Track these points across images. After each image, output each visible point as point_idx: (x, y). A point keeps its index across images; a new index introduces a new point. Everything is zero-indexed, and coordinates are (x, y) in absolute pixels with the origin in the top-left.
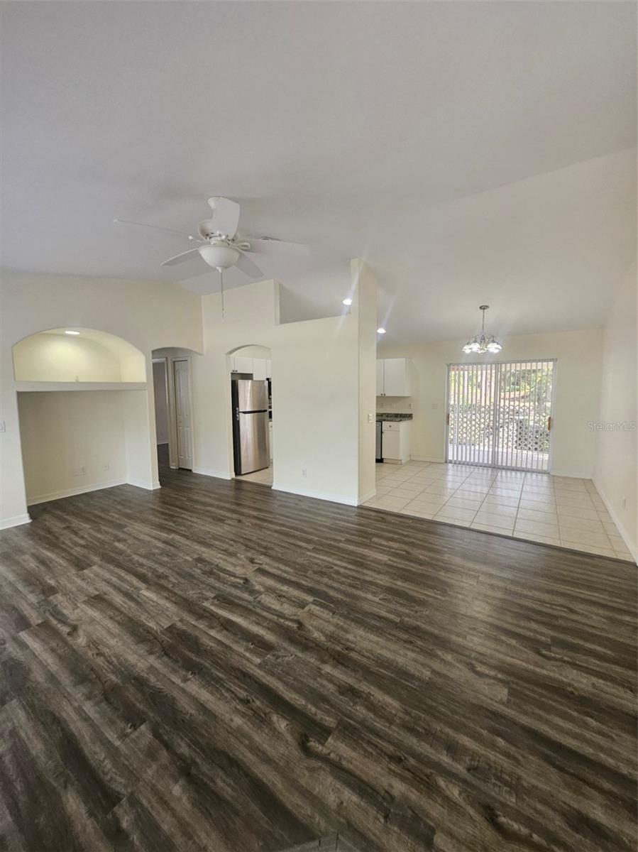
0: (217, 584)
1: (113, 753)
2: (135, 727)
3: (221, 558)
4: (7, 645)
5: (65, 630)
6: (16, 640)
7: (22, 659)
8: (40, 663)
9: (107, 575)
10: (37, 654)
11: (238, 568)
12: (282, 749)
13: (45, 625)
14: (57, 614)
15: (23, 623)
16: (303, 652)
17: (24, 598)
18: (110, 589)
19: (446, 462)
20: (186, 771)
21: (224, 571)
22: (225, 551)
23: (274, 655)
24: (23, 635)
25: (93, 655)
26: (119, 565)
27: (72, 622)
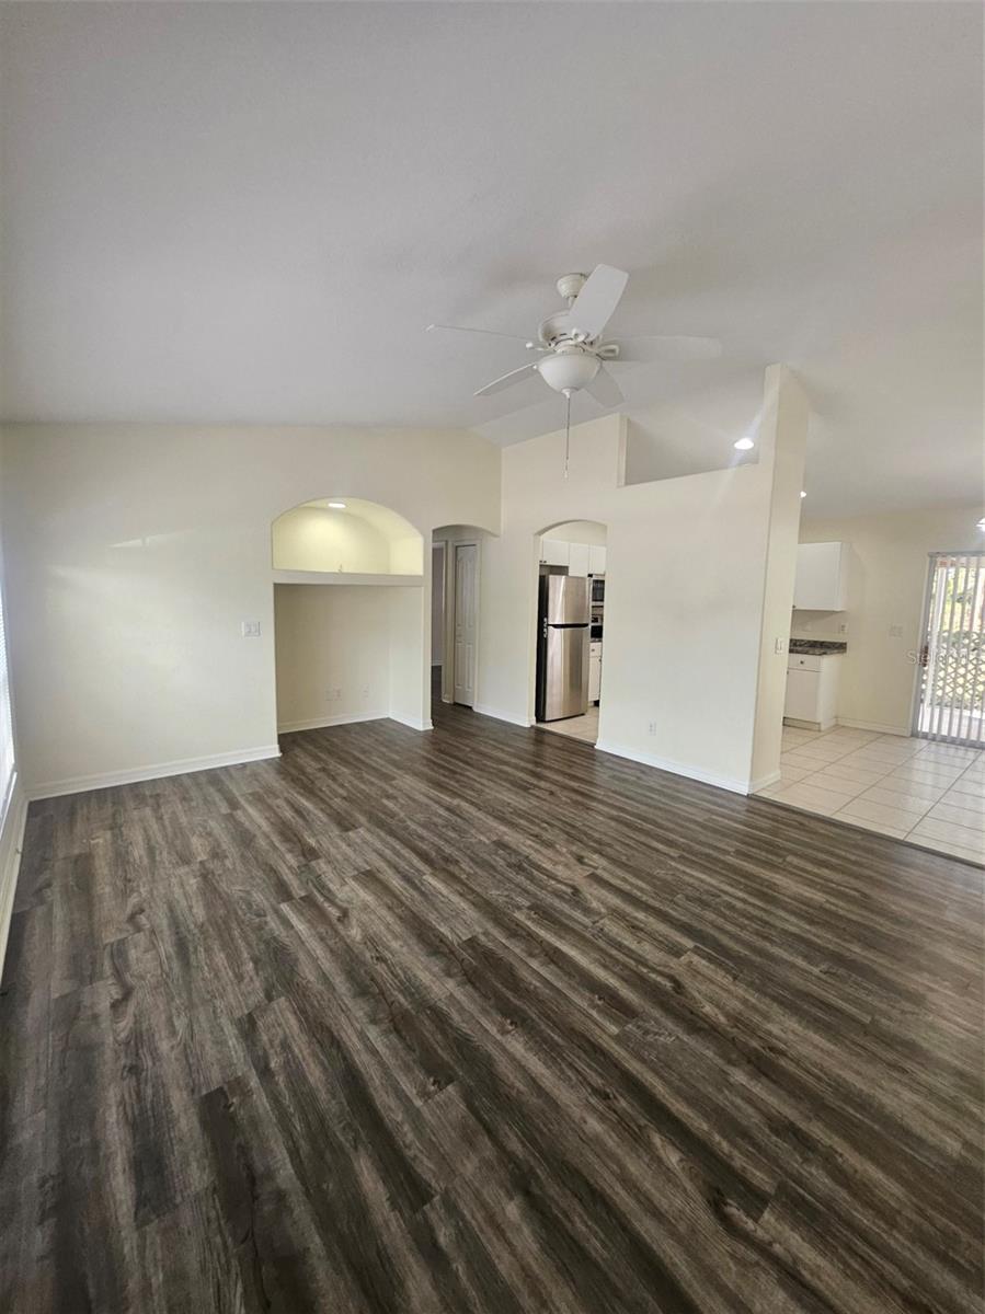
0: (531, 888)
1: (415, 1116)
2: (441, 1087)
3: (530, 846)
4: (268, 918)
5: (334, 912)
6: (277, 912)
7: (287, 941)
8: (308, 952)
9: (379, 845)
10: (303, 939)
11: (560, 867)
12: (678, 1202)
13: (308, 900)
14: (322, 888)
15: (284, 892)
16: (689, 1034)
17: (282, 857)
18: (383, 865)
19: (912, 736)
20: (522, 1184)
21: (539, 868)
22: (537, 836)
23: (639, 1027)
24: (285, 907)
25: (372, 958)
26: (391, 833)
27: (340, 903)
